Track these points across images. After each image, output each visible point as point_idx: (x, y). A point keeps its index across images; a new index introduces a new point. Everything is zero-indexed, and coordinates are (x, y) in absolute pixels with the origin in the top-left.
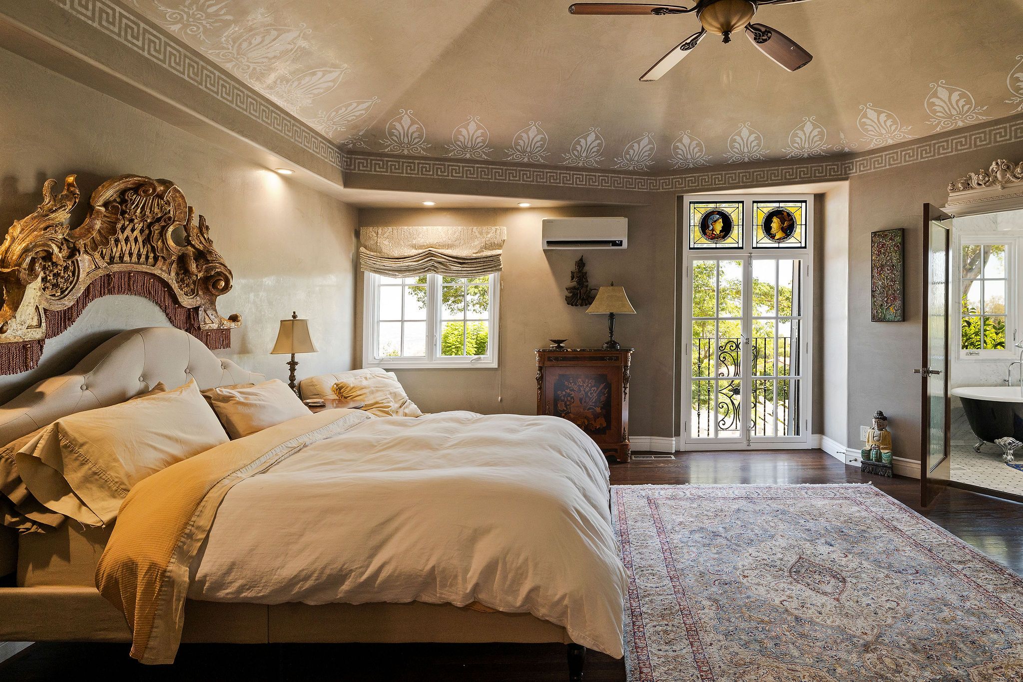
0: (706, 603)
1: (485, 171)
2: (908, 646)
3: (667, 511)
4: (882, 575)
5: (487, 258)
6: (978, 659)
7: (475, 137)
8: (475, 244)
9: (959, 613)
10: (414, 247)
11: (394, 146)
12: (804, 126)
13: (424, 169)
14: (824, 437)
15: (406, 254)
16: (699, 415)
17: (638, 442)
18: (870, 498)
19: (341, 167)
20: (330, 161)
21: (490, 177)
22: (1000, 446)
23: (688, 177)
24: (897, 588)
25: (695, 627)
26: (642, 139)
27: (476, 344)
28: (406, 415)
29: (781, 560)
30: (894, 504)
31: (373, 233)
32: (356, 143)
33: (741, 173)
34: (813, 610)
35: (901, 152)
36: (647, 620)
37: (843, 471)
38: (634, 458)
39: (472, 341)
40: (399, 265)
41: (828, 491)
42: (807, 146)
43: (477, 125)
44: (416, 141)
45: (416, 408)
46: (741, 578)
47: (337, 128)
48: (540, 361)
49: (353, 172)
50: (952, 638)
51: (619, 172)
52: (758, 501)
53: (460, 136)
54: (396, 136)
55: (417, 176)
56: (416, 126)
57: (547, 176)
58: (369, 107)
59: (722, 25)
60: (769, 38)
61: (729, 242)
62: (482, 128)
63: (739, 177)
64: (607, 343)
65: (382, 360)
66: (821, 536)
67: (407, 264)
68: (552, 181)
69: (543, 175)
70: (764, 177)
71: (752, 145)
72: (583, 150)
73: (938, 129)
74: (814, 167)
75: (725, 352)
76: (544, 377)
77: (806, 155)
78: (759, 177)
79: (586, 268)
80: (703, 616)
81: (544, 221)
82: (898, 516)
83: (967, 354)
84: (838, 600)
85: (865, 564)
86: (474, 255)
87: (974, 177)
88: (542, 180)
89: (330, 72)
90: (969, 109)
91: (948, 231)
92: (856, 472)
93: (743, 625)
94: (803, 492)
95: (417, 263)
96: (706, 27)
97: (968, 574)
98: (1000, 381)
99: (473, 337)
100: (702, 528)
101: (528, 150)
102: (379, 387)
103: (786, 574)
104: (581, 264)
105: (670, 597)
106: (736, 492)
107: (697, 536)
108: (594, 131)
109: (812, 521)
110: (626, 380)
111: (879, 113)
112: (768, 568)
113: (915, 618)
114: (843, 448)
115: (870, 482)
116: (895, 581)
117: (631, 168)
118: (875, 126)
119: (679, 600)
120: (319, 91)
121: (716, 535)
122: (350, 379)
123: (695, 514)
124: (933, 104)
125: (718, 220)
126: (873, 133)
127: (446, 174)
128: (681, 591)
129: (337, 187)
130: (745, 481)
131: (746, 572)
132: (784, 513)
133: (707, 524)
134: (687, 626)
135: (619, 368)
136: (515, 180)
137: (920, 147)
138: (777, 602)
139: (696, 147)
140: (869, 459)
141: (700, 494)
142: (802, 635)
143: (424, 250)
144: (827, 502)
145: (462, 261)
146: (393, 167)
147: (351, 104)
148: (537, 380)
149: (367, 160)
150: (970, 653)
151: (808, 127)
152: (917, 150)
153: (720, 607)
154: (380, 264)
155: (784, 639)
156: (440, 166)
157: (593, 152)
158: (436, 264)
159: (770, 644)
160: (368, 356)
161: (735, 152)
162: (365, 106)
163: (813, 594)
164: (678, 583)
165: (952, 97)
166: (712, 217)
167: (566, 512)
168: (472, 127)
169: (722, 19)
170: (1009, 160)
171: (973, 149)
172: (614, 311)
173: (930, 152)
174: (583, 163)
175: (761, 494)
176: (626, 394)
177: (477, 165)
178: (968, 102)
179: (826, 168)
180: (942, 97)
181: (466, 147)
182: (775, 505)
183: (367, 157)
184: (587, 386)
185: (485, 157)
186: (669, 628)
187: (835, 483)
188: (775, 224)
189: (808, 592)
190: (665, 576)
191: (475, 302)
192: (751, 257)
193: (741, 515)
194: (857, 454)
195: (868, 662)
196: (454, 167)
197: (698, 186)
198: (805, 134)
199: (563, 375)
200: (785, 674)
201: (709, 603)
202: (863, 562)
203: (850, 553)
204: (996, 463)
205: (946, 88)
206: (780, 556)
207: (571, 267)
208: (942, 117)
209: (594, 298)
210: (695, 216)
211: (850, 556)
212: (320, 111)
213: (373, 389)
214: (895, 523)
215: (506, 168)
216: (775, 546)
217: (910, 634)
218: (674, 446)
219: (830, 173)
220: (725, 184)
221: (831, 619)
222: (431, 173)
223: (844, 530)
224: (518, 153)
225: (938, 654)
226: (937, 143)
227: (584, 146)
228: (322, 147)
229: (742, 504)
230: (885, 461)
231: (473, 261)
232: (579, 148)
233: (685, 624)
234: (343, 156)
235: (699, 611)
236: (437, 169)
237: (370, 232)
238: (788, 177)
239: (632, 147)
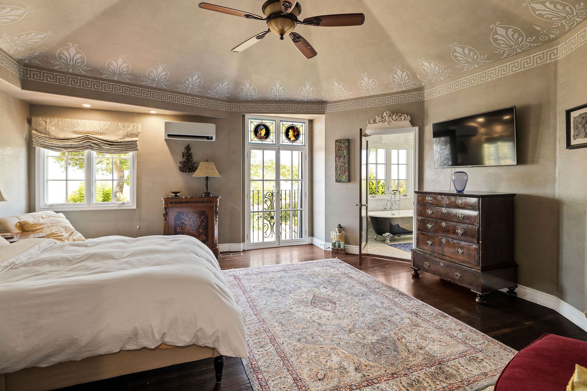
0: (276, 324)
1: (127, 89)
2: (366, 327)
3: (246, 281)
4: (350, 299)
5: (128, 142)
6: (392, 327)
7: (121, 68)
8: (120, 133)
9: (382, 310)
10: (75, 132)
11: (62, 66)
12: (306, 85)
13: (85, 84)
14: (314, 238)
15: (69, 137)
16: (253, 231)
17: (223, 247)
18: (338, 265)
19: (19, 75)
20: (11, 70)
21: (131, 93)
22: (384, 237)
23: (248, 105)
24: (357, 303)
25: (273, 337)
26: (224, 82)
27: (103, 195)
28: (74, 240)
29: (306, 298)
30: (348, 266)
31: (43, 122)
32: (32, 60)
33: (275, 106)
34: (325, 319)
35: (348, 103)
36: (249, 338)
37: (323, 253)
38: (221, 256)
39: (100, 193)
40: (64, 144)
41: (319, 263)
42: (306, 95)
43: (124, 60)
44: (79, 65)
45: (81, 236)
46: (290, 309)
47: (17, 48)
48: (165, 204)
49: (29, 79)
50: (381, 321)
51: (210, 98)
52: (289, 271)
53: (111, 66)
54: (64, 59)
55: (80, 87)
56: (80, 55)
57: (167, 96)
58: (45, 37)
59: (280, 30)
60: (300, 41)
61: (268, 141)
62: (127, 63)
63: (274, 107)
64: (205, 193)
65: (52, 205)
66: (322, 284)
67: (70, 143)
68: (171, 99)
69: (165, 96)
70: (286, 109)
71: (281, 92)
72: (190, 84)
73: (363, 95)
74: (309, 106)
75: (266, 198)
76: (168, 214)
77: (306, 100)
78: (283, 108)
79: (191, 151)
80: (276, 331)
81: (166, 123)
82: (351, 271)
83: (371, 197)
84: (334, 312)
85: (342, 295)
86: (120, 140)
87: (377, 118)
88: (164, 99)
89: (17, 9)
90: (376, 87)
91: (367, 141)
92: (329, 253)
93: (296, 331)
94: (309, 265)
95: (78, 143)
96: (271, 29)
97: (382, 292)
98: (383, 209)
99: (101, 191)
100: (265, 288)
101: (157, 79)
102: (53, 223)
103: (310, 304)
104: (188, 148)
105: (257, 324)
106: (278, 268)
107: (264, 292)
108: (197, 74)
109: (315, 278)
110: (217, 213)
111: (339, 84)
112: (301, 303)
113: (366, 315)
114: (323, 243)
115: (337, 257)
116: (355, 300)
117: (217, 97)
118: (337, 90)
119: (262, 325)
120: (6, 20)
121: (273, 290)
122: (30, 218)
123: (260, 281)
124: (362, 83)
125: (263, 129)
126: (336, 93)
127: (100, 88)
128: (262, 321)
129: (16, 89)
130: (278, 262)
131: (291, 306)
132: (302, 276)
133: (267, 285)
134: (269, 337)
135: (212, 207)
136: (148, 97)
137: (356, 102)
138: (309, 318)
139: (252, 90)
140: (335, 247)
141: (261, 271)
142: (323, 331)
143: (83, 135)
144: (320, 268)
145: (111, 143)
146: (61, 79)
147: (31, 34)
148: (164, 215)
149: (40, 73)
150: (389, 325)
151: (308, 87)
152: (354, 103)
153: (283, 325)
154: (48, 142)
155: (315, 335)
156: (96, 83)
157: (196, 86)
158: (92, 145)
159: (310, 338)
160: (39, 203)
161: (272, 94)
162: (42, 36)
163: (323, 311)
164: (260, 317)
165: (369, 81)
166: (260, 127)
167: (212, 286)
168: (120, 61)
169: (280, 27)
170: (391, 112)
171: (377, 105)
172: (209, 176)
173: (360, 105)
174: (190, 91)
175: (290, 268)
176: (216, 221)
177: (122, 85)
178: (375, 84)
179: (315, 107)
180: (365, 80)
181: (115, 73)
182: (297, 273)
183: (40, 71)
184: (194, 217)
185: (128, 81)
186: (261, 340)
187: (322, 259)
188: (291, 133)
189: (321, 311)
190: (252, 314)
191: (103, 169)
192: (279, 149)
193: (283, 279)
194: (330, 245)
195: (352, 337)
196: (106, 85)
197: (253, 110)
198: (306, 90)
199: (180, 212)
200: (319, 350)
201: (278, 324)
202: (341, 294)
203: (335, 290)
204: (383, 245)
205: (367, 77)
206: (305, 296)
207: (182, 150)
208: (365, 90)
209: (196, 168)
210: (251, 126)
211: (335, 292)
212: (6, 34)
213: (49, 224)
214: (350, 275)
215: (141, 88)
216: (302, 292)
217: (366, 322)
218: (242, 247)
219: (317, 110)
220: (267, 110)
221: (333, 321)
222: (90, 86)
223: (330, 280)
224: (150, 81)
225: (378, 328)
226: (363, 101)
227: (191, 82)
228: (5, 60)
229: (282, 274)
230: (342, 247)
231: (119, 144)
232: (188, 82)
233: (268, 336)
234: (21, 68)
235: (274, 329)
236: (94, 84)
237: (40, 121)
238: (297, 110)
239: (218, 85)
